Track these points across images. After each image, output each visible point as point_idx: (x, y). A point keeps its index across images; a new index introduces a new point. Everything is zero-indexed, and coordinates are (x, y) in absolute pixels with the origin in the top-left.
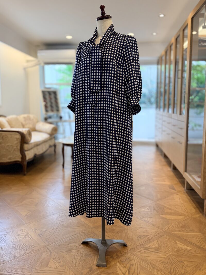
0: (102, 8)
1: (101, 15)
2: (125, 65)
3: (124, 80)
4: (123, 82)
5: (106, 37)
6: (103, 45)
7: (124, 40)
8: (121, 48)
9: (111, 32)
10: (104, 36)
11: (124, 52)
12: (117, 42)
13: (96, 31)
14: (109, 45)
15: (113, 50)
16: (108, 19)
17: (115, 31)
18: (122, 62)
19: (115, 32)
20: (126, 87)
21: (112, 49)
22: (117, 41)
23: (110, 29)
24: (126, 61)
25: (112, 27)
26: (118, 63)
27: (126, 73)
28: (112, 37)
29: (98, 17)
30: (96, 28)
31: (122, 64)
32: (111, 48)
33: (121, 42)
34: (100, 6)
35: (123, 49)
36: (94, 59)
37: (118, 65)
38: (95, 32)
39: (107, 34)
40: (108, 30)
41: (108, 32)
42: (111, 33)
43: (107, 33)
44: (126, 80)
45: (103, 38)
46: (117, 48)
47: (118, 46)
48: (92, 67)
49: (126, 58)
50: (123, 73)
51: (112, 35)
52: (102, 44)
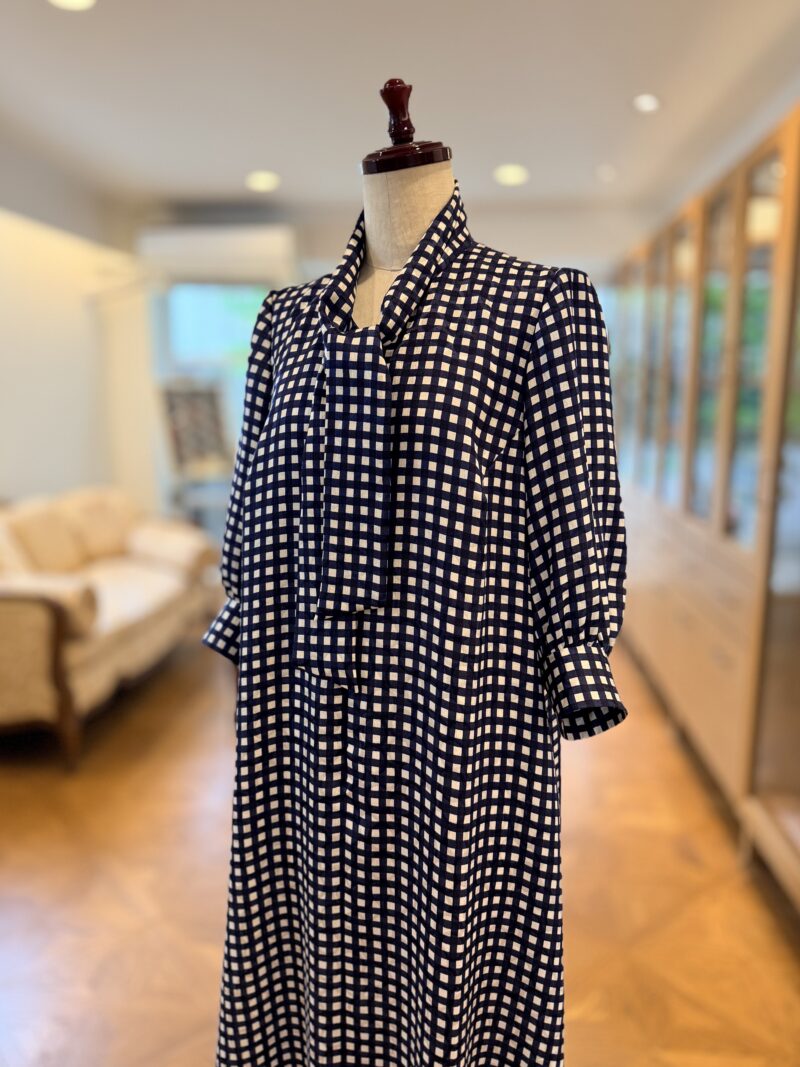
0: (396, 96)
1: (387, 142)
2: (530, 457)
3: (526, 546)
4: (521, 553)
5: (420, 284)
6: (400, 330)
7: (529, 303)
8: (510, 357)
9: (449, 244)
10: (406, 278)
11: (527, 378)
12: (486, 314)
13: (359, 233)
14: (435, 336)
15: (461, 371)
16: (430, 167)
17: (468, 238)
18: (516, 438)
19: (469, 245)
20: (533, 583)
21: (455, 362)
22: (488, 308)
23: (442, 226)
24: (540, 432)
25: (454, 213)
26: (494, 448)
27: (539, 506)
28: (453, 276)
29: (372, 151)
30: (362, 218)
31: (513, 452)
32: (448, 352)
33: (509, 316)
34: (382, 87)
35: (522, 362)
36: (346, 417)
37: (492, 456)
38: (354, 243)
39: (423, 261)
40: (430, 233)
41: (430, 249)
42: (449, 252)
43: (426, 255)
44: (535, 545)
45: (399, 289)
46: (487, 355)
47: (489, 339)
48: (330, 465)
49: (538, 416)
50: (522, 504)
51: (456, 265)
52: (395, 328)
